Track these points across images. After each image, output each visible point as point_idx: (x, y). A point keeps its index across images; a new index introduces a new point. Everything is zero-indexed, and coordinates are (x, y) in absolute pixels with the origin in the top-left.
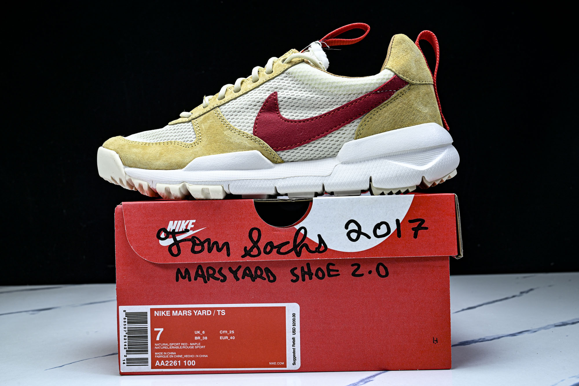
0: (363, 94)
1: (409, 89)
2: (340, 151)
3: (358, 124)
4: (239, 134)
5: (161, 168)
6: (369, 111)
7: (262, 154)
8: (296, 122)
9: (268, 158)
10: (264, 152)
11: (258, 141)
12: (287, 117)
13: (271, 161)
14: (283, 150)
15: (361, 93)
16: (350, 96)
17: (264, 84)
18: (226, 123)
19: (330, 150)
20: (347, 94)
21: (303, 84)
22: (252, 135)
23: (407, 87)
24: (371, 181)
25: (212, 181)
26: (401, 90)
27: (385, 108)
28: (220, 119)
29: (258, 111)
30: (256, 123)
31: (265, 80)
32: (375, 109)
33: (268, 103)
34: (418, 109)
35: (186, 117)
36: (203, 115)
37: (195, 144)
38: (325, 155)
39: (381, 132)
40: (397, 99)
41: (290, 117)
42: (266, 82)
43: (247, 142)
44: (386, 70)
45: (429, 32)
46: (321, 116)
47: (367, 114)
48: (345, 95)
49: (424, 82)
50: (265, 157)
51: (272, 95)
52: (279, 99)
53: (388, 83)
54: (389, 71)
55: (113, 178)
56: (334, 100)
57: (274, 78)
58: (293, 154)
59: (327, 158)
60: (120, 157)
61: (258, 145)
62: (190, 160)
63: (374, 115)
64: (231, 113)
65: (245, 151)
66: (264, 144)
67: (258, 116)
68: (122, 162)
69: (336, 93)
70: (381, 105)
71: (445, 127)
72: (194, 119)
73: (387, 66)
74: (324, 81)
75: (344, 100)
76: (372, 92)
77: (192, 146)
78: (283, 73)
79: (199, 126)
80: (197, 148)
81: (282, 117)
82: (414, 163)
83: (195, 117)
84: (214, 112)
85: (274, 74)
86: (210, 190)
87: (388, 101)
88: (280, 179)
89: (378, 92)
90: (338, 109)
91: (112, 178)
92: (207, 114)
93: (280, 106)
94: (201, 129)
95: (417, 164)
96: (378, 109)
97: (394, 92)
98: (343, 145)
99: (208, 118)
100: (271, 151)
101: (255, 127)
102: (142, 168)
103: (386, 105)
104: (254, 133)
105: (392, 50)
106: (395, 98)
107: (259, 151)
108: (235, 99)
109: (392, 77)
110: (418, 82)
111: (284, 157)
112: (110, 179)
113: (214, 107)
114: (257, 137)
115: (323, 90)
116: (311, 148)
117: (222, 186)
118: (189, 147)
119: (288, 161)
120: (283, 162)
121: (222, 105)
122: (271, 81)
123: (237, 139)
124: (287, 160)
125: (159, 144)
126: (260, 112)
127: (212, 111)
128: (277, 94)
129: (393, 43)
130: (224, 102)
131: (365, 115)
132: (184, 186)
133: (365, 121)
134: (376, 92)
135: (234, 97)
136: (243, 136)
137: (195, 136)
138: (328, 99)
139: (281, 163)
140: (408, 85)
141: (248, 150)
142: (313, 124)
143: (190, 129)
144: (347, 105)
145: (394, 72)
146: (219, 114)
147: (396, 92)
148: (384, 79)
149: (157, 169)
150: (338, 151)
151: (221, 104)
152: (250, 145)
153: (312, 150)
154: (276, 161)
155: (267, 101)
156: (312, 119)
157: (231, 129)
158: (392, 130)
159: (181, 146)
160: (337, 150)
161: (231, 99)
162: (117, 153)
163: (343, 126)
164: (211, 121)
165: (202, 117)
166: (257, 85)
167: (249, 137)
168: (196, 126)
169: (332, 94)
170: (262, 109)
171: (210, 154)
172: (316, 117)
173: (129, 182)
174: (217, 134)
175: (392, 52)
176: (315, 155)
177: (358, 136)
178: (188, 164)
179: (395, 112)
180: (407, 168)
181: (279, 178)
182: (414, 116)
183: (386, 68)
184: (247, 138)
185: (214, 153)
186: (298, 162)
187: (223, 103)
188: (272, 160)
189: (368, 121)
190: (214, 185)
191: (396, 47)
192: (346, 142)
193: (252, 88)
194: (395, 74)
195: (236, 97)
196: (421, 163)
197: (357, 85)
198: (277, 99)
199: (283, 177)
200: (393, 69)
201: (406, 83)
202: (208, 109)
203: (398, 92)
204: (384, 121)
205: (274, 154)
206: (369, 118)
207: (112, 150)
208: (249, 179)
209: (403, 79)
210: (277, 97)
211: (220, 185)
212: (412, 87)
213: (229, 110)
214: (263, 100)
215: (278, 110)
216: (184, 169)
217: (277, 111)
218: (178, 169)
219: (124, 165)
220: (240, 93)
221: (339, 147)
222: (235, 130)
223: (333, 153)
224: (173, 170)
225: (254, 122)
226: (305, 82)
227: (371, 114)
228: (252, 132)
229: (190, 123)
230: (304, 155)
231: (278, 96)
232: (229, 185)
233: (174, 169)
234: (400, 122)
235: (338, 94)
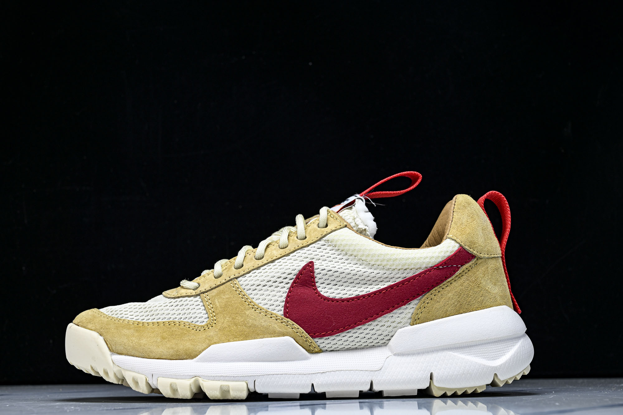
0: (422, 269)
1: (476, 264)
2: (393, 339)
3: (415, 306)
4: (266, 315)
5: (164, 357)
6: (429, 290)
7: (296, 342)
8: (337, 302)
9: (303, 346)
10: (298, 338)
11: (291, 324)
12: (326, 295)
13: (306, 350)
14: (321, 336)
15: (420, 268)
16: (406, 272)
17: (296, 252)
18: (248, 300)
19: (380, 338)
20: (402, 269)
21: (347, 254)
22: (283, 316)
23: (474, 261)
24: (431, 378)
25: (234, 376)
26: (467, 265)
27: (448, 287)
28: (239, 294)
29: (289, 285)
30: (287, 302)
31: (297, 248)
32: (436, 288)
33: (303, 275)
34: (487, 288)
35: (191, 289)
36: (215, 288)
37: (209, 327)
38: (373, 344)
39: (444, 317)
40: (462, 275)
41: (330, 295)
42: (298, 249)
43: (277, 326)
44: (448, 240)
45: (498, 193)
46: (369, 295)
47: (426, 294)
48: (399, 270)
49: (493, 256)
50: (300, 345)
51: (307, 265)
52: (316, 271)
53: (452, 256)
54: (453, 242)
55: (94, 368)
56: (385, 276)
57: (308, 246)
58: (335, 342)
59: (375, 347)
60: (105, 341)
61: (290, 330)
62: (203, 348)
63: (435, 295)
64: (254, 287)
65: (274, 337)
66: (298, 329)
67: (290, 292)
68: (108, 347)
69: (388, 267)
70: (444, 283)
71: (515, 309)
72: (203, 293)
73: (450, 236)
74: (374, 252)
75: (398, 276)
76: (434, 267)
77: (205, 329)
78: (320, 240)
79: (212, 303)
80: (211, 332)
81: (320, 295)
82: (483, 357)
83: (204, 290)
84: (231, 284)
85: (308, 240)
86: (230, 388)
87: (451, 279)
88: (318, 374)
89: (441, 267)
90: (391, 287)
91: (92, 368)
92: (222, 287)
93: (316, 280)
94: (214, 306)
95: (488, 358)
96: (440, 288)
97: (459, 268)
98: (396, 331)
99: (223, 292)
100: (307, 338)
101: (286, 307)
102: (137, 357)
103: (449, 284)
104: (286, 314)
105: (454, 214)
106: (460, 275)
107: (292, 338)
108: (258, 268)
109: (457, 249)
110: (486, 256)
111: (322, 346)
112: (90, 368)
113: (231, 278)
114: (289, 320)
115: (373, 263)
116: (356, 335)
117: (246, 383)
118: (200, 330)
119: (327, 350)
120: (321, 351)
121: (241, 276)
122: (304, 248)
123: (264, 322)
124: (325, 349)
125: (158, 324)
126: (292, 286)
127: (228, 283)
128: (313, 265)
129: (455, 206)
130: (244, 273)
131: (424, 295)
132: (196, 382)
133: (424, 303)
134: (438, 267)
135: (256, 266)
136: (271, 318)
137: (206, 316)
138: (378, 274)
139: (319, 353)
140: (475, 259)
141: (278, 336)
142: (359, 305)
143: (199, 307)
144: (402, 282)
145: (459, 243)
146: (238, 288)
147: (461, 268)
148: (447, 251)
149: (158, 359)
150: (390, 339)
151: (239, 275)
152: (280, 330)
153: (357, 337)
154: (313, 350)
155: (301, 272)
156: (358, 298)
157: (255, 307)
158: (457, 314)
159: (189, 328)
160: (388, 338)
161: (253, 268)
162: (101, 335)
163: (397, 308)
164: (228, 296)
165: (215, 291)
166: (287, 253)
167: (280, 319)
168: (207, 303)
169: (384, 268)
170: (294, 282)
171: (229, 341)
172: (363, 296)
173: (117, 375)
174: (237, 313)
175: (454, 217)
176: (360, 343)
177: (416, 320)
178: (200, 352)
179: (461, 292)
180: (476, 363)
181: (317, 372)
182: (482, 298)
183: (449, 238)
184: (276, 320)
185: (235, 339)
186: (340, 351)
187: (242, 274)
188: (308, 349)
189: (428, 303)
190: (236, 381)
191: (459, 211)
192: (401, 328)
193: (279, 256)
194: (461, 245)
195: (259, 265)
196: (492, 357)
197: (415, 258)
198: (314, 271)
199: (322, 372)
200: (458, 240)
201: (473, 257)
202: (222, 280)
203: (464, 267)
204: (447, 303)
205: (310, 342)
206: (429, 299)
207: (92, 330)
208: (280, 373)
209: (469, 252)
210: (314, 269)
211: (243, 381)
212: (480, 261)
213: (252, 283)
214: (296, 272)
215: (315, 286)
216: (195, 359)
217: (313, 286)
218: (187, 359)
219: (110, 350)
220: (264, 261)
221: (391, 334)
222: (261, 310)
223: (384, 341)
224: (181, 361)
225: (284, 300)
226: (350, 253)
227: (431, 294)
228: (282, 312)
229: (199, 297)
230: (347, 343)
231: (315, 267)
232: (255, 381)
233: (182, 359)
234: (466, 305)
235: (390, 269)
